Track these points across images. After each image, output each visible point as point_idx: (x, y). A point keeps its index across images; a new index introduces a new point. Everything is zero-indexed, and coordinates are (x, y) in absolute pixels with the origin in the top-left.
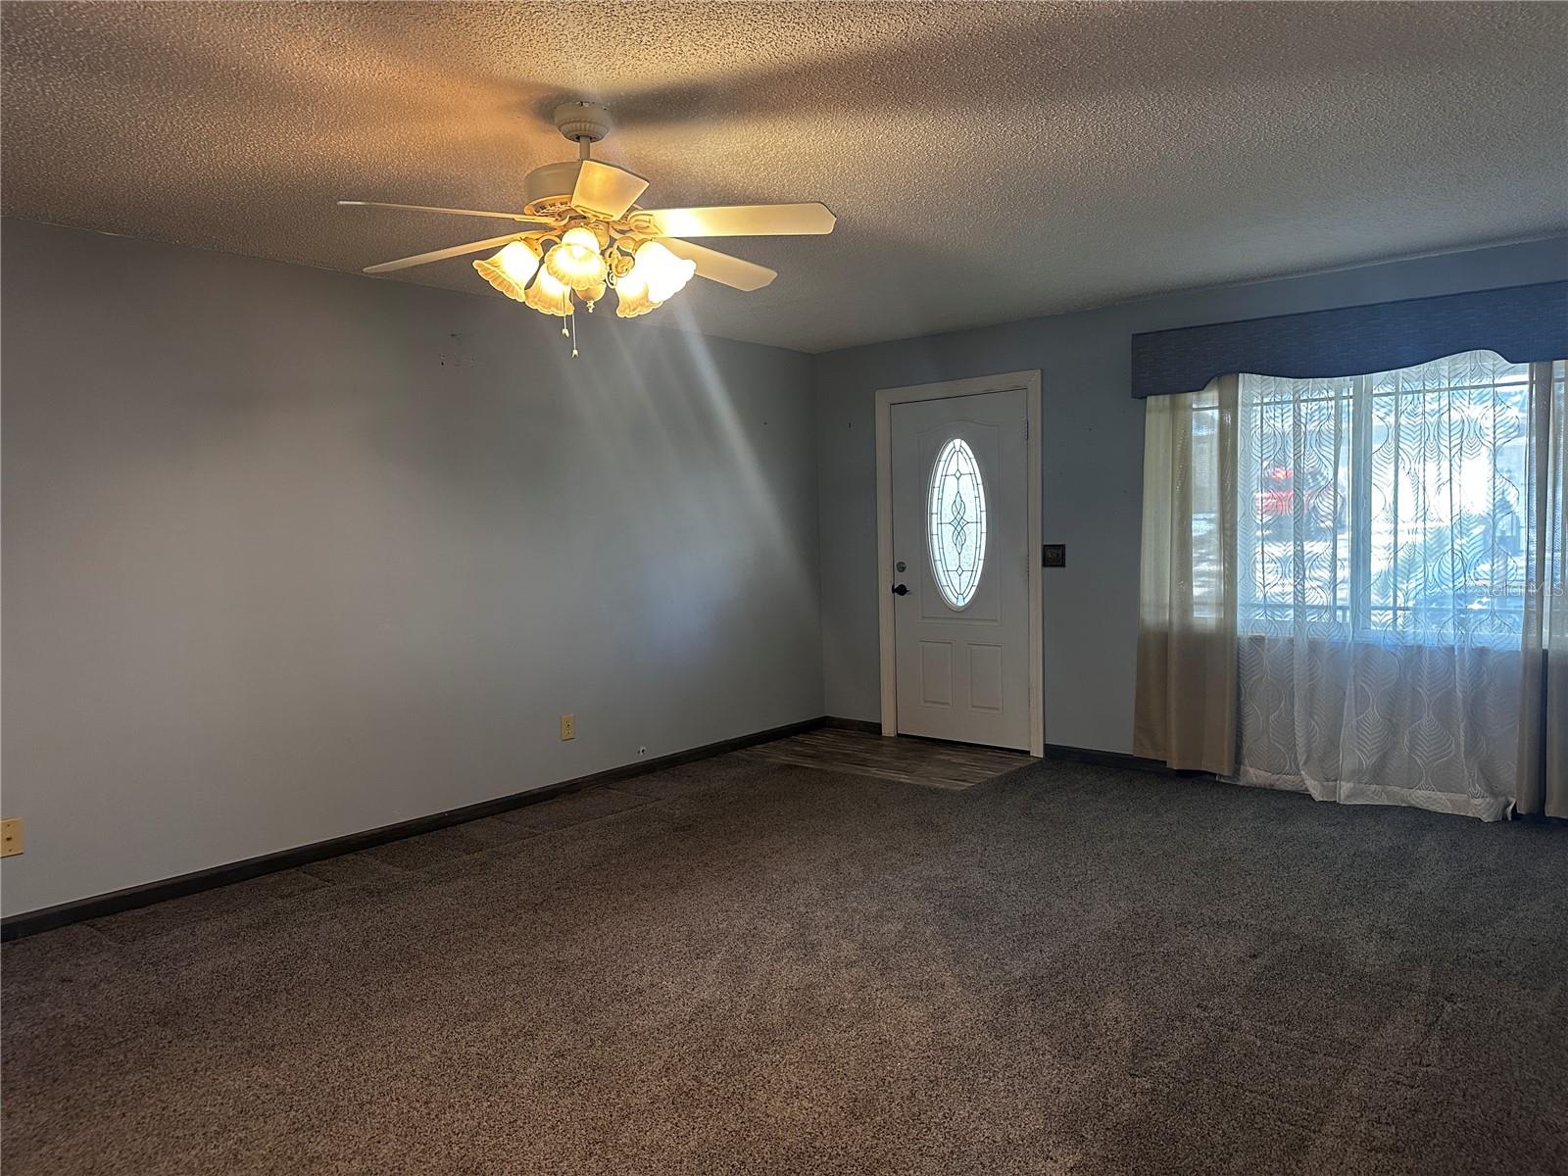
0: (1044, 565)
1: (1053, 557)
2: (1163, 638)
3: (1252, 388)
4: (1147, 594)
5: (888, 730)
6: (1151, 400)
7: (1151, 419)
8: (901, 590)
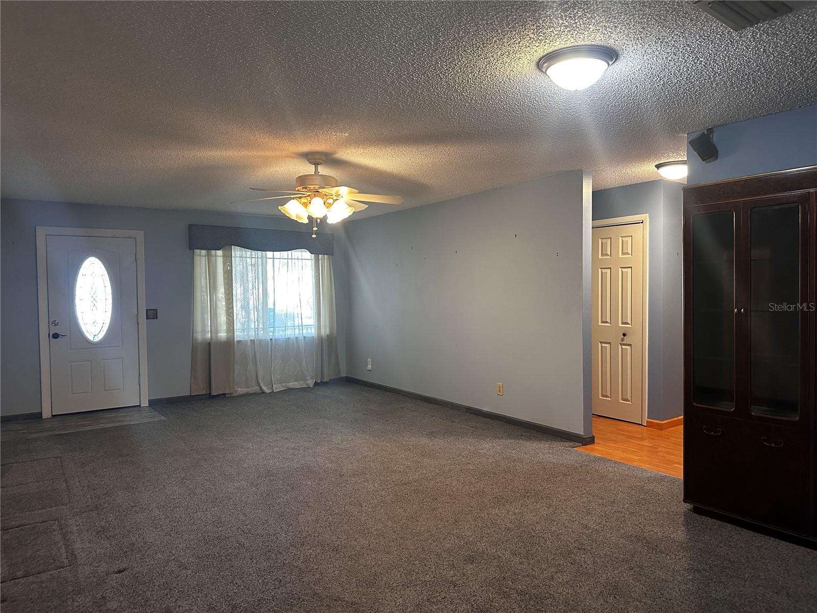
0: (147, 318)
1: (152, 314)
2: (208, 346)
3: (237, 252)
4: (198, 327)
5: (46, 414)
6: (197, 251)
7: (197, 258)
8: (56, 336)
